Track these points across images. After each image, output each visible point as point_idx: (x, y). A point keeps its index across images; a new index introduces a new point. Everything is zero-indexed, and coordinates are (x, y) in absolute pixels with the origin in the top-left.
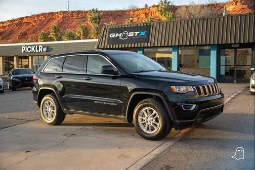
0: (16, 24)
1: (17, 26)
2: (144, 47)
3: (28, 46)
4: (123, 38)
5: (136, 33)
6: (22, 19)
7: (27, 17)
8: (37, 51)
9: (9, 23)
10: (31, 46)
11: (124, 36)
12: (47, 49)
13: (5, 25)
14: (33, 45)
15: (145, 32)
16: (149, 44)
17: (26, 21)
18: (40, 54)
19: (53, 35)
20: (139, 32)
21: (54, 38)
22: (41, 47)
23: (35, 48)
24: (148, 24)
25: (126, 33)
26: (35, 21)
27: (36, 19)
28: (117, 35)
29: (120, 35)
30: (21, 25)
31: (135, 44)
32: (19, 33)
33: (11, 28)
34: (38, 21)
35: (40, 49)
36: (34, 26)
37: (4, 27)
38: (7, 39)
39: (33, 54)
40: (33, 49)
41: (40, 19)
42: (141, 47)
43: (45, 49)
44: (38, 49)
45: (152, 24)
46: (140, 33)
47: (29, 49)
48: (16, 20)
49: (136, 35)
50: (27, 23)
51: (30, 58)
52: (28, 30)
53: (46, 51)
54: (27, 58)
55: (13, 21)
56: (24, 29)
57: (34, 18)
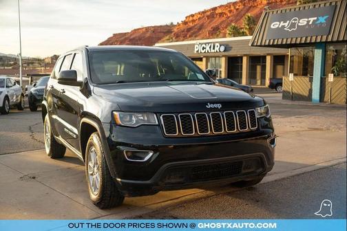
0: (208, 17)
1: (208, 19)
2: (326, 42)
3: (202, 44)
4: (290, 28)
5: (312, 20)
6: (215, 9)
7: (221, 7)
8: (212, 51)
9: (199, 16)
10: (205, 44)
11: (293, 25)
12: (225, 48)
13: (195, 18)
14: (208, 43)
15: (325, 17)
16: (330, 37)
17: (220, 11)
18: (217, 54)
19: (246, 29)
20: (316, 18)
21: (247, 32)
22: (218, 44)
23: (210, 47)
24: (334, 4)
25: (296, 20)
26: (230, 11)
27: (232, 8)
28: (282, 24)
29: (286, 24)
30: (213, 17)
31: (306, 38)
32: (209, 29)
33: (201, 22)
34: (235, 11)
35: (217, 49)
36: (229, 17)
37: (193, 21)
38: (196, 37)
39: (208, 54)
40: (208, 48)
41: (237, 7)
42: (321, 42)
43: (222, 48)
44: (214, 49)
45: (339, 4)
46: (318, 20)
47: (204, 48)
48: (208, 11)
49: (311, 23)
50: (221, 14)
51: (204, 59)
52: (221, 24)
53: (224, 51)
54: (201, 59)
55: (204, 12)
56: (217, 21)
57: (230, 7)
